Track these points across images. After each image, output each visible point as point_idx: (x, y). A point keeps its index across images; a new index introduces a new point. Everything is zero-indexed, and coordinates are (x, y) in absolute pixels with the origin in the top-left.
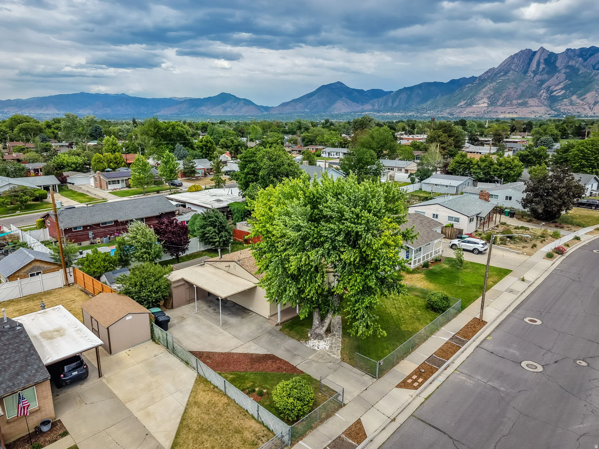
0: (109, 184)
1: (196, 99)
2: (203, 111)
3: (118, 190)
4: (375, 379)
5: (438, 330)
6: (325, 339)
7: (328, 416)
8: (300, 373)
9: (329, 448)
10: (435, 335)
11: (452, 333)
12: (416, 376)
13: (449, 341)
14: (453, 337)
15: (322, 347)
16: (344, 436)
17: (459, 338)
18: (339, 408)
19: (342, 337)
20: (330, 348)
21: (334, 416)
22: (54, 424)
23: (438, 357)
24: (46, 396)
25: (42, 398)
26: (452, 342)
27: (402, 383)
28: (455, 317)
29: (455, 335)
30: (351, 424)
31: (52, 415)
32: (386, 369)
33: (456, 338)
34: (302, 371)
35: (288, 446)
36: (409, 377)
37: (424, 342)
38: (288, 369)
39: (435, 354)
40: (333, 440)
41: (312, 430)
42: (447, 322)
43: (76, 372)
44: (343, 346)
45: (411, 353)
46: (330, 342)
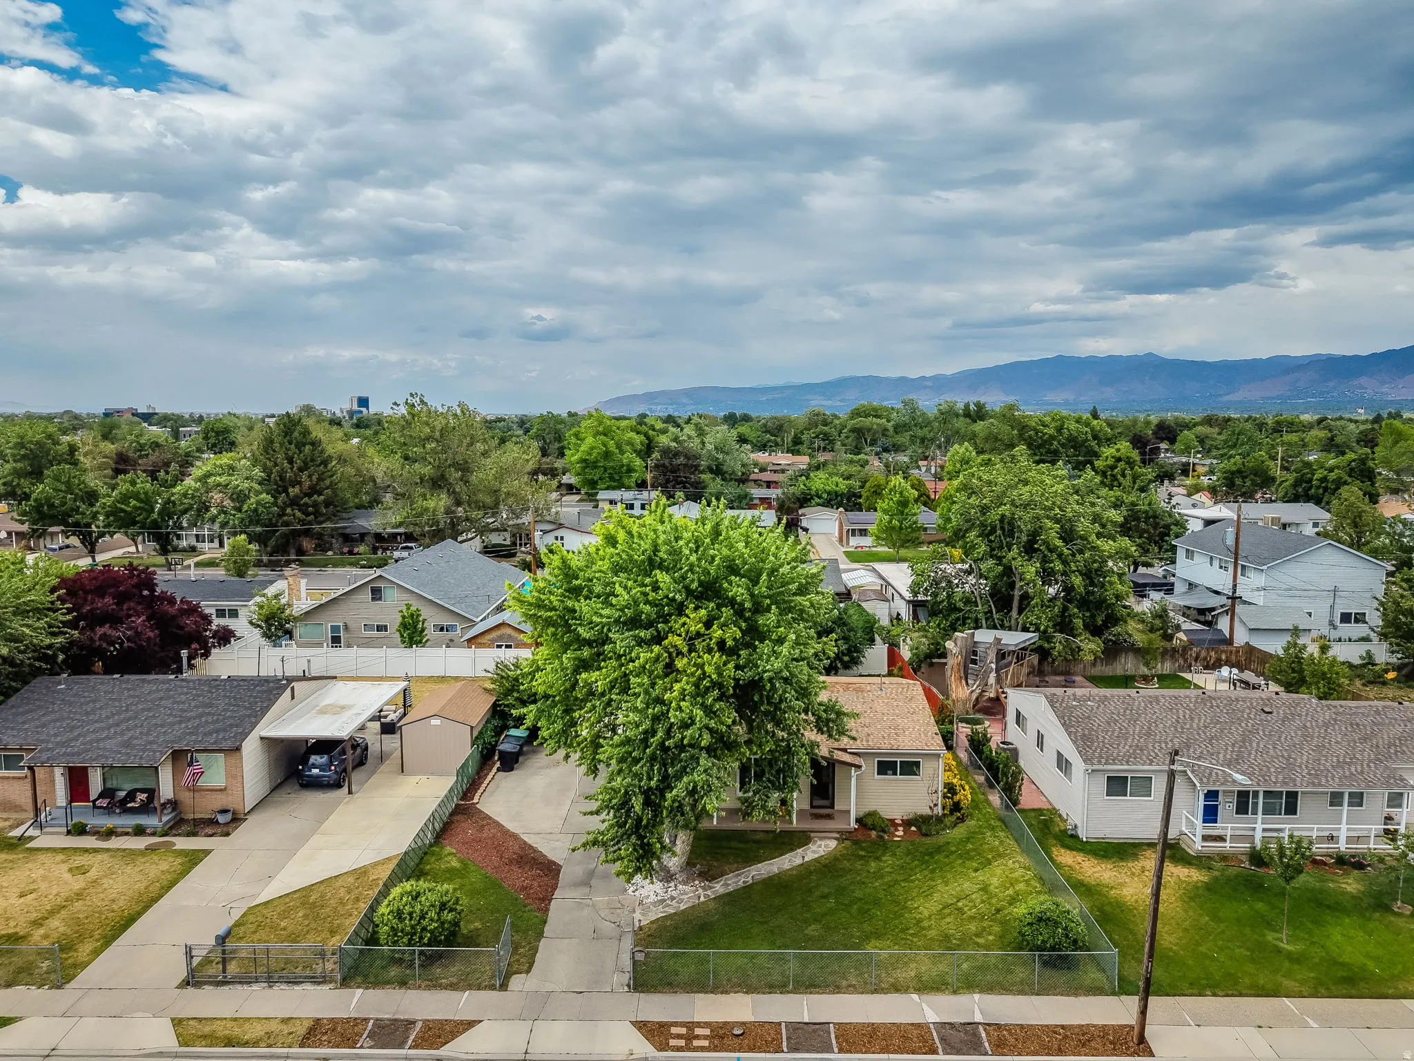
0: (853, 535)
1: (1344, 358)
2: (1361, 387)
3: (867, 549)
4: (626, 989)
5: (955, 992)
6: (672, 884)
7: (453, 987)
8: (539, 910)
9: (370, 1024)
10: (924, 997)
11: (978, 1018)
12: (707, 1032)
13: (931, 1026)
14: (964, 1024)
15: (644, 892)
16: (419, 1025)
17: (980, 1037)
18: (485, 988)
19: (715, 898)
20: (655, 902)
21: (461, 993)
22: (237, 819)
23: (833, 1036)
24: (235, 775)
25: (230, 775)
26: (933, 1031)
27: (657, 1023)
28: (1076, 995)
29: (979, 1023)
30: (456, 1018)
31: (239, 807)
32: (678, 986)
33: (966, 1032)
34: (547, 910)
35: (336, 982)
36: (690, 1026)
37: (862, 993)
38: (534, 896)
39: (839, 1026)
40: (396, 1017)
41: (400, 988)
42: (1022, 992)
43: (317, 771)
44: (683, 911)
45: (788, 992)
46: (674, 894)
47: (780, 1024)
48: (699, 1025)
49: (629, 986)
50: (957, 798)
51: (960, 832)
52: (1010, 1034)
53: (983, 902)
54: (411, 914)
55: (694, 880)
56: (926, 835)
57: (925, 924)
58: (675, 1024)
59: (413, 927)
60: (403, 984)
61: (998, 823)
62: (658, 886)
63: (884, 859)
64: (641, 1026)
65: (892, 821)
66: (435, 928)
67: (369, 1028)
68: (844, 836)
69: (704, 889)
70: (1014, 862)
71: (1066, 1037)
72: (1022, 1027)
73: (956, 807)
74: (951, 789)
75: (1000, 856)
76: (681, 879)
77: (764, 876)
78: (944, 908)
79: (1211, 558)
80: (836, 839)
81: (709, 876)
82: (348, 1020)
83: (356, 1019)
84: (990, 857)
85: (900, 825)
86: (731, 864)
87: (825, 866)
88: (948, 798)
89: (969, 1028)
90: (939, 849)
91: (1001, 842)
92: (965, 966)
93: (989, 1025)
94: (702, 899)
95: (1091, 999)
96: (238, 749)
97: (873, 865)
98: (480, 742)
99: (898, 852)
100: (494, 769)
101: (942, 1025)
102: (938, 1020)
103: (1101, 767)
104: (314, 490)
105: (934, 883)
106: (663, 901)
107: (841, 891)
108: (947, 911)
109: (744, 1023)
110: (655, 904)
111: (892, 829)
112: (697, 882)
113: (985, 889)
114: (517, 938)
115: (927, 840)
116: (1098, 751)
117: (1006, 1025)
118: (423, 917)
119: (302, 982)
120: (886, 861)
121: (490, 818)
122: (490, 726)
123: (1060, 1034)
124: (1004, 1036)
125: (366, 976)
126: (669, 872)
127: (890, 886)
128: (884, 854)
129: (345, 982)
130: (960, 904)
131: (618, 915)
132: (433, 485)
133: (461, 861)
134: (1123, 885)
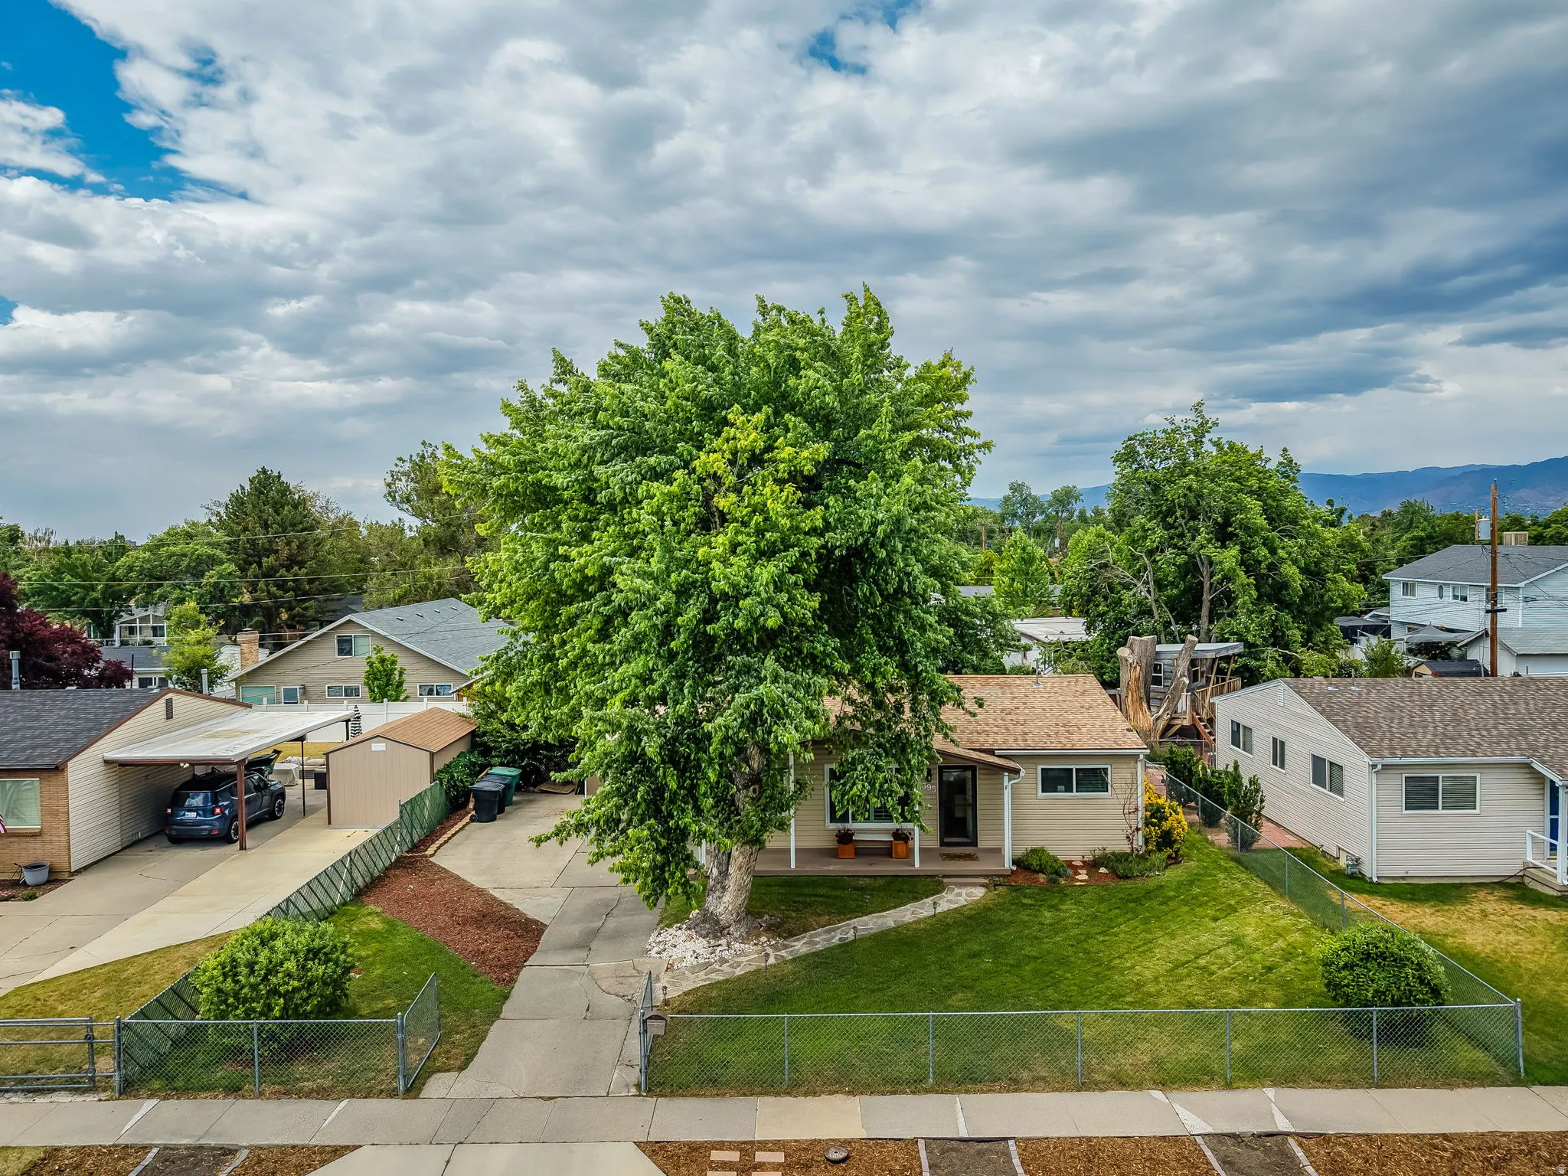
4: (633, 1091)
5: (1229, 1086)
6: (723, 941)
7: (323, 1093)
8: (499, 980)
9: (151, 1155)
10: (1175, 1095)
11: (1283, 1125)
12: (779, 1157)
13: (1199, 1140)
14: (1260, 1136)
15: (676, 953)
16: (243, 1155)
17: (1293, 1158)
18: (380, 1094)
19: (794, 960)
20: (694, 967)
21: (333, 1103)
22: (54, 878)
23: (1016, 1161)
24: (56, 812)
25: (48, 812)
26: (1205, 1148)
27: (686, 1144)
28: (1450, 1086)
29: (1288, 1134)
30: (313, 1142)
31: (60, 862)
32: (727, 1084)
33: (1267, 1151)
34: (512, 980)
35: (113, 1090)
36: (747, 1148)
37: (1061, 1090)
38: (495, 962)
39: (1025, 1143)
40: (202, 1142)
41: (225, 1097)
42: (1350, 1084)
43: (194, 815)
44: (739, 978)
45: (927, 1091)
46: (726, 954)
47: (915, 1141)
48: (763, 1146)
49: (638, 1086)
50: (1166, 825)
51: (1174, 874)
52: (1350, 1149)
53: (1239, 958)
54: (251, 966)
55: (758, 936)
56: (1126, 877)
57: (1151, 988)
58: (721, 1146)
59: (254, 987)
60: (233, 1090)
61: (1232, 864)
62: (700, 945)
63: (1064, 907)
64: (655, 1150)
65: (1069, 864)
66: (295, 990)
67: (145, 1163)
68: (994, 881)
69: (775, 948)
70: (1272, 909)
71: (1457, 1154)
72: (1368, 1138)
73: (1166, 840)
74: (1156, 814)
75: (1251, 901)
76: (737, 935)
77: (872, 932)
78: (1176, 967)
79: (1441, 588)
80: (982, 885)
81: (783, 930)
82: (111, 1150)
83: (127, 1146)
84: (1233, 902)
85: (1081, 868)
86: (820, 915)
87: (970, 918)
88: (1154, 825)
89: (1269, 1142)
90: (1148, 894)
91: (1245, 885)
92: (1236, 1045)
93: (1306, 1136)
94: (772, 961)
95: (1477, 1092)
96: (58, 769)
97: (1048, 916)
98: (446, 777)
99: (1085, 899)
100: (467, 819)
101: (1217, 1139)
102: (1209, 1130)
103: (1396, 761)
104: (292, 562)
105: (1151, 936)
106: (707, 965)
107: (999, 950)
108: (1182, 971)
109: (848, 1142)
110: (694, 969)
111: (1070, 872)
112: (763, 939)
113: (1237, 941)
114: (452, 1019)
115: (1129, 884)
116: (1387, 741)
117: (1338, 1136)
118: (270, 971)
119: (54, 1090)
120: (1067, 911)
121: (447, 871)
122: (463, 761)
123: (1445, 1150)
124: (1339, 1154)
125: (171, 1079)
126: (717, 922)
127: (1080, 942)
128: (1062, 901)
129: (128, 1088)
130: (1202, 962)
131: (631, 985)
132: (441, 549)
133: (385, 921)
134: (1464, 932)
